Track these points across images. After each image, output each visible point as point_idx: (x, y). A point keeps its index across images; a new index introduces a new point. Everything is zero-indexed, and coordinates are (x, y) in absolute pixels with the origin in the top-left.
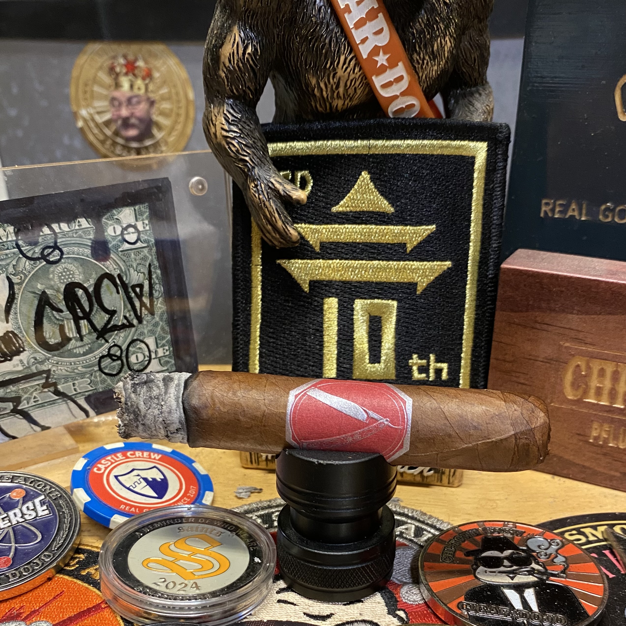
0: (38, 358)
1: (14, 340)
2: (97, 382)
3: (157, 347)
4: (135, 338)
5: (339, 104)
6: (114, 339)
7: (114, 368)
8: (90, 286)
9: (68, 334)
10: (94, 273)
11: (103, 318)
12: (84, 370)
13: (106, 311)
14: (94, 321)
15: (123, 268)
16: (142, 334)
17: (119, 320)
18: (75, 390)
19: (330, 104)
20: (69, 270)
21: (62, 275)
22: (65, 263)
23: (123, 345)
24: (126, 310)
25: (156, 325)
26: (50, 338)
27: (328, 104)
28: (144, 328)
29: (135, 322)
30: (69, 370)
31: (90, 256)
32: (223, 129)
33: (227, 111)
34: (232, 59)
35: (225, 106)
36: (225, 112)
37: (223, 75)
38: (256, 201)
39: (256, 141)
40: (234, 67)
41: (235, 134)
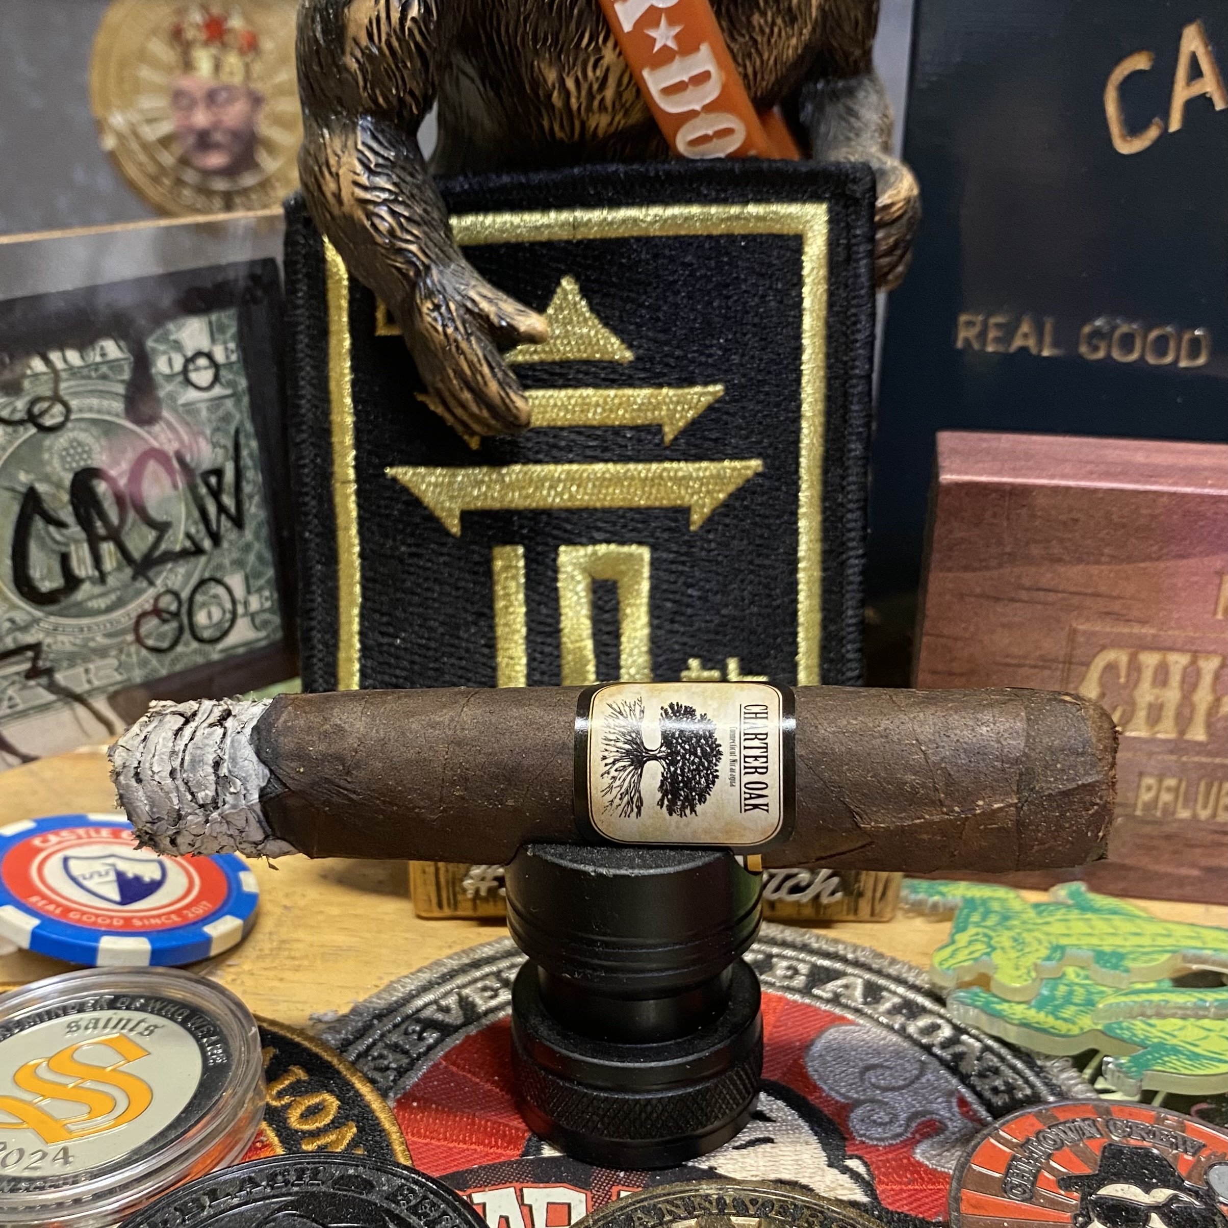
0: (18, 620)
2: (133, 665)
3: (249, 592)
4: (207, 575)
5: (600, 122)
6: (166, 578)
7: (164, 636)
8: (121, 475)
9: (77, 572)
10: (129, 450)
11: (143, 538)
12: (106, 641)
13: (151, 523)
14: (127, 544)
15: (186, 438)
16: (220, 567)
17: (175, 541)
18: (89, 682)
19: (583, 124)
21: (68, 455)
22: (73, 429)
23: (182, 590)
24: (190, 522)
25: (247, 548)
26: (42, 580)
27: (577, 124)
28: (223, 555)
29: (207, 544)
30: (78, 641)
31: (123, 415)
32: (356, 184)
33: (364, 144)
34: (375, 31)
35: (359, 133)
36: (360, 147)
37: (354, 66)
38: (437, 341)
39: (429, 209)
40: (380, 49)
41: (385, 195)
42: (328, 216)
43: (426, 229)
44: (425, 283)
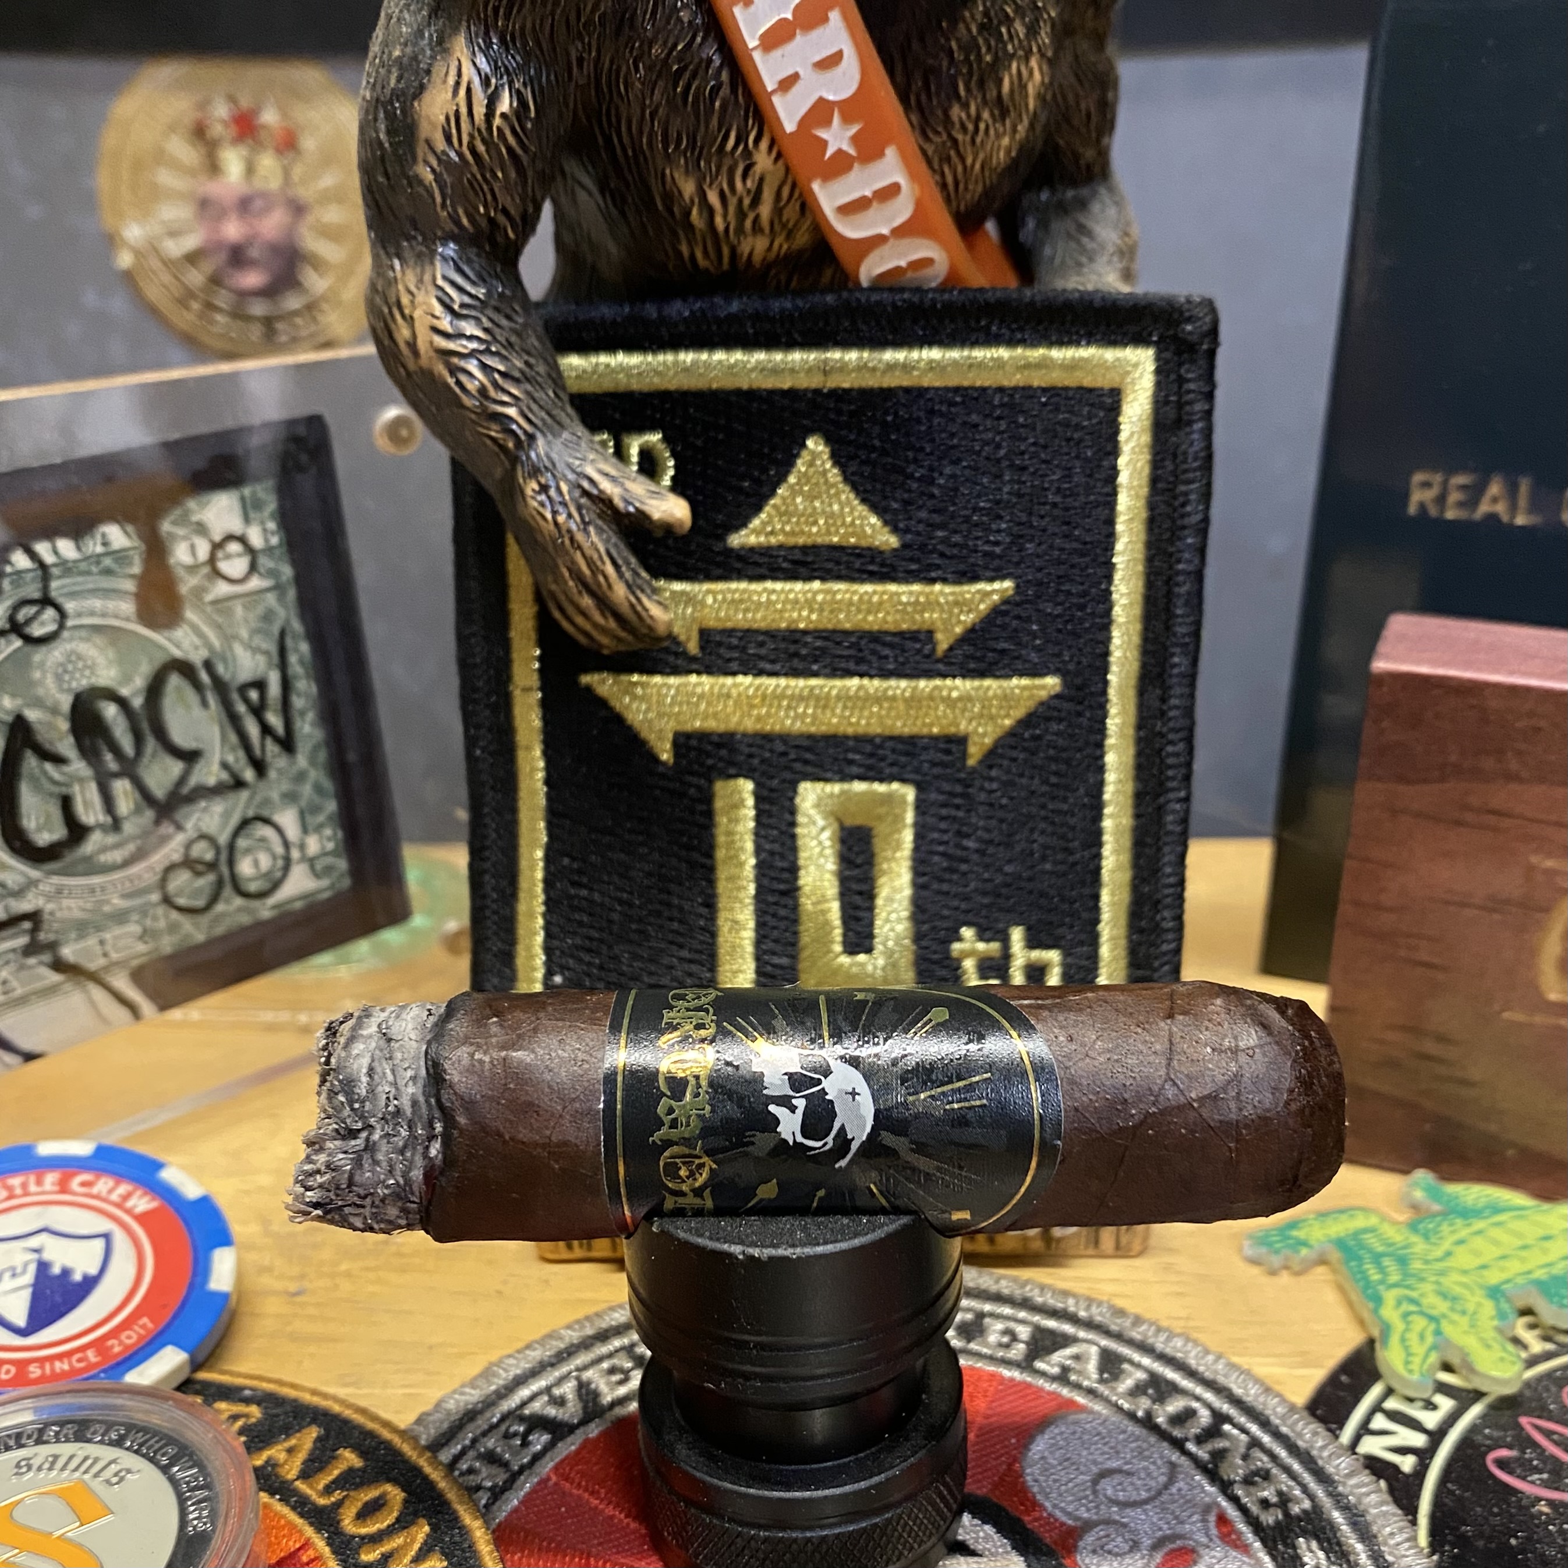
2: (161, 930)
3: (305, 832)
4: (250, 813)
5: (755, 247)
6: (199, 820)
7: (199, 892)
8: (134, 694)
9: (82, 818)
10: (143, 661)
11: (168, 770)
12: (125, 904)
13: (177, 752)
14: (147, 780)
15: (217, 644)
16: (268, 803)
17: (209, 773)
18: (106, 955)
19: (733, 250)
20: (80, 657)
21: (66, 671)
22: (70, 640)
23: (220, 834)
24: (226, 748)
25: (300, 778)
26: (39, 831)
27: (726, 250)
29: (249, 775)
30: (89, 906)
31: (135, 619)
32: (436, 330)
33: (445, 278)
34: (454, 131)
35: (438, 264)
36: (439, 282)
37: (429, 176)
38: (544, 530)
39: (533, 360)
40: (460, 154)
41: (474, 345)
42: (402, 371)
43: (529, 387)
44: (528, 457)
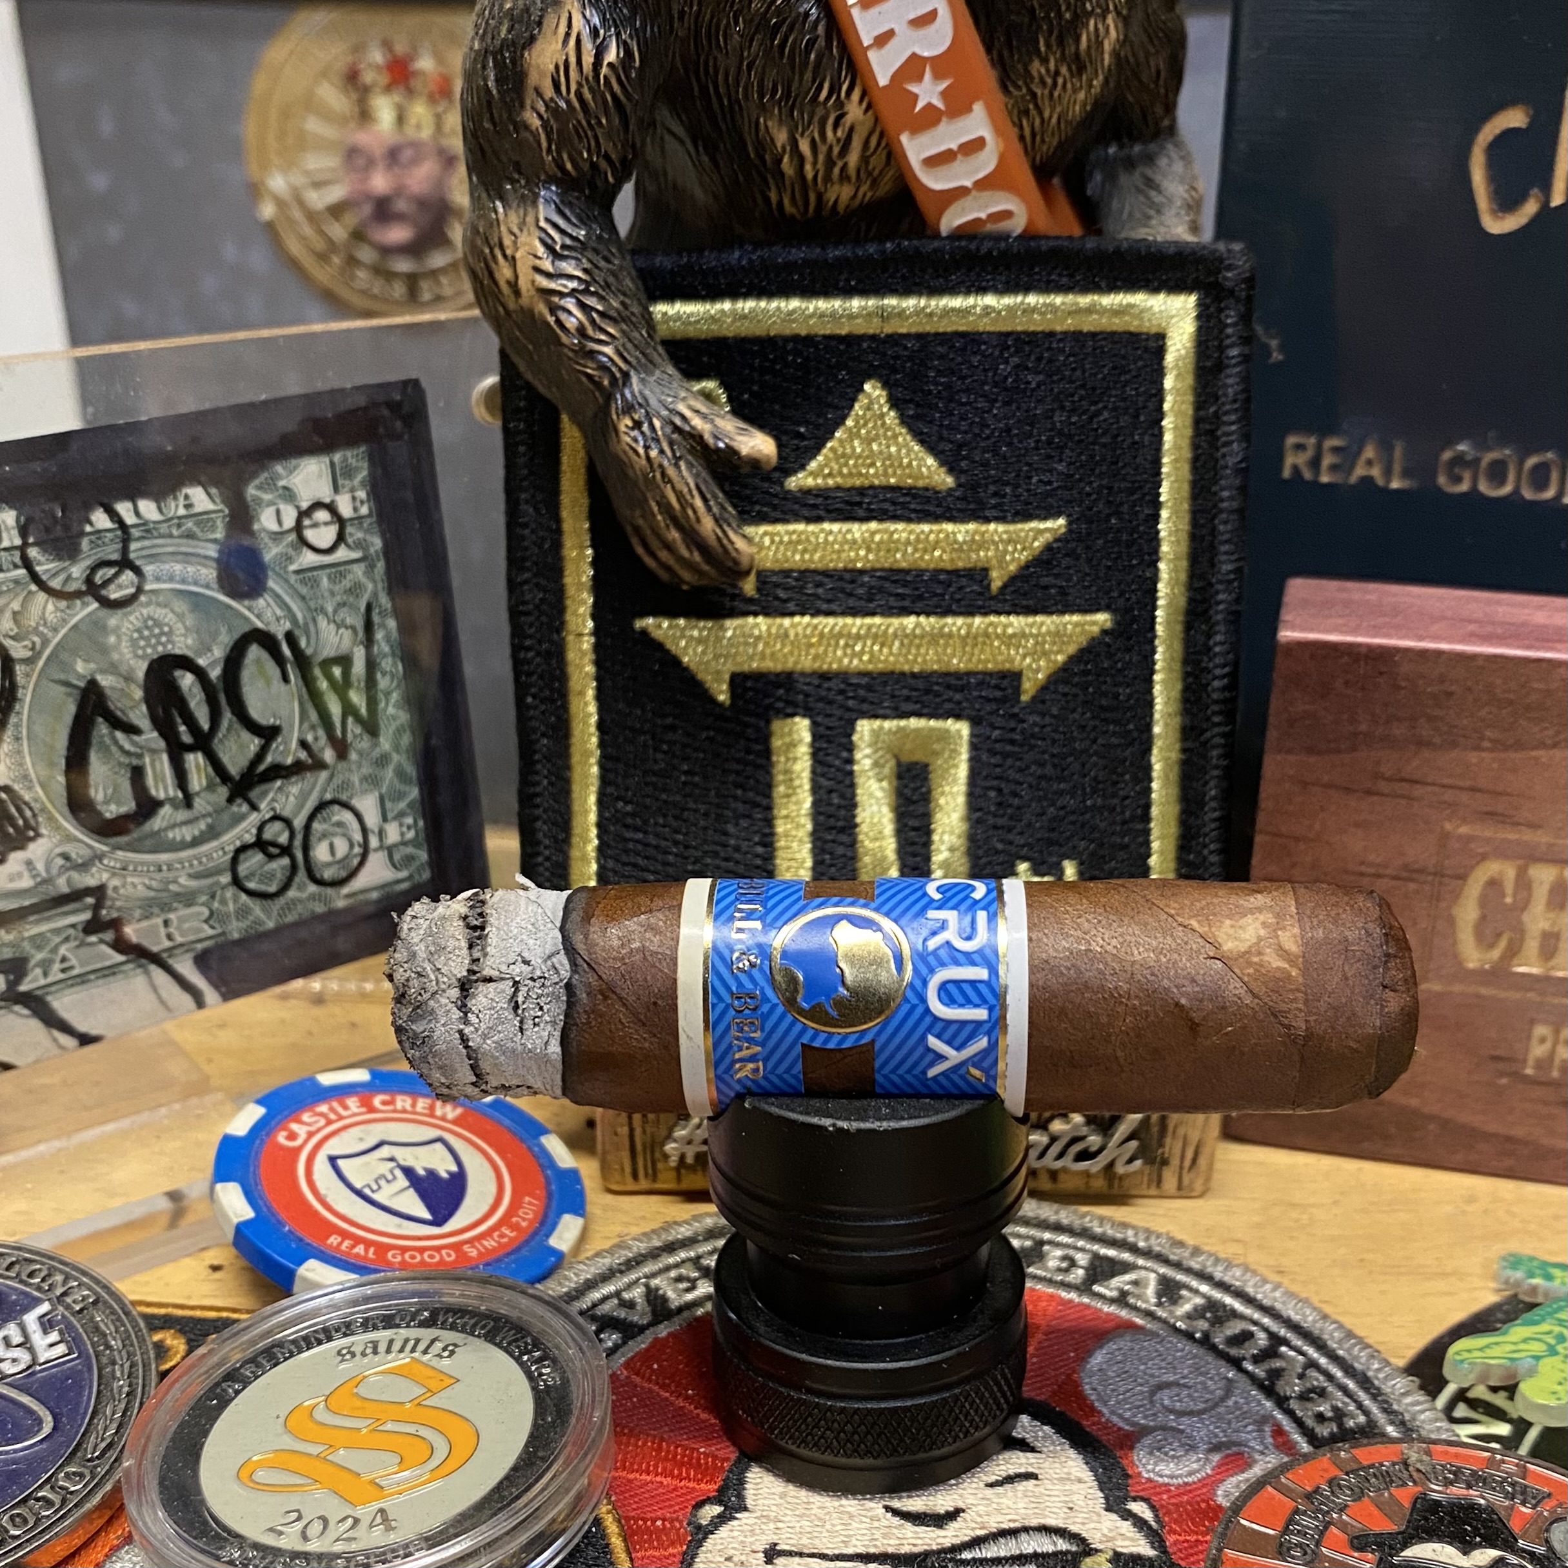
0: (74, 856)
1: (13, 810)
2: (228, 914)
3: (385, 819)
4: (328, 796)
5: (843, 194)
6: (273, 800)
7: (271, 876)
8: (212, 665)
9: (153, 792)
10: (223, 630)
11: (243, 747)
12: (194, 884)
13: (254, 728)
14: (221, 755)
15: (299, 615)
16: (346, 785)
17: (286, 751)
18: (170, 937)
19: (820, 196)
20: (156, 623)
21: (142, 637)
22: (148, 604)
23: (296, 814)
24: (306, 725)
25: (382, 761)
26: (107, 802)
27: (813, 197)
28: (350, 770)
29: (329, 755)
30: (154, 884)
31: (215, 586)
32: (537, 270)
33: (547, 220)
34: (563, 79)
35: (541, 207)
36: (542, 224)
37: (536, 122)
38: (637, 467)
39: (628, 301)
40: (568, 102)
41: (573, 285)
42: (501, 309)
43: (624, 327)
44: (623, 395)
